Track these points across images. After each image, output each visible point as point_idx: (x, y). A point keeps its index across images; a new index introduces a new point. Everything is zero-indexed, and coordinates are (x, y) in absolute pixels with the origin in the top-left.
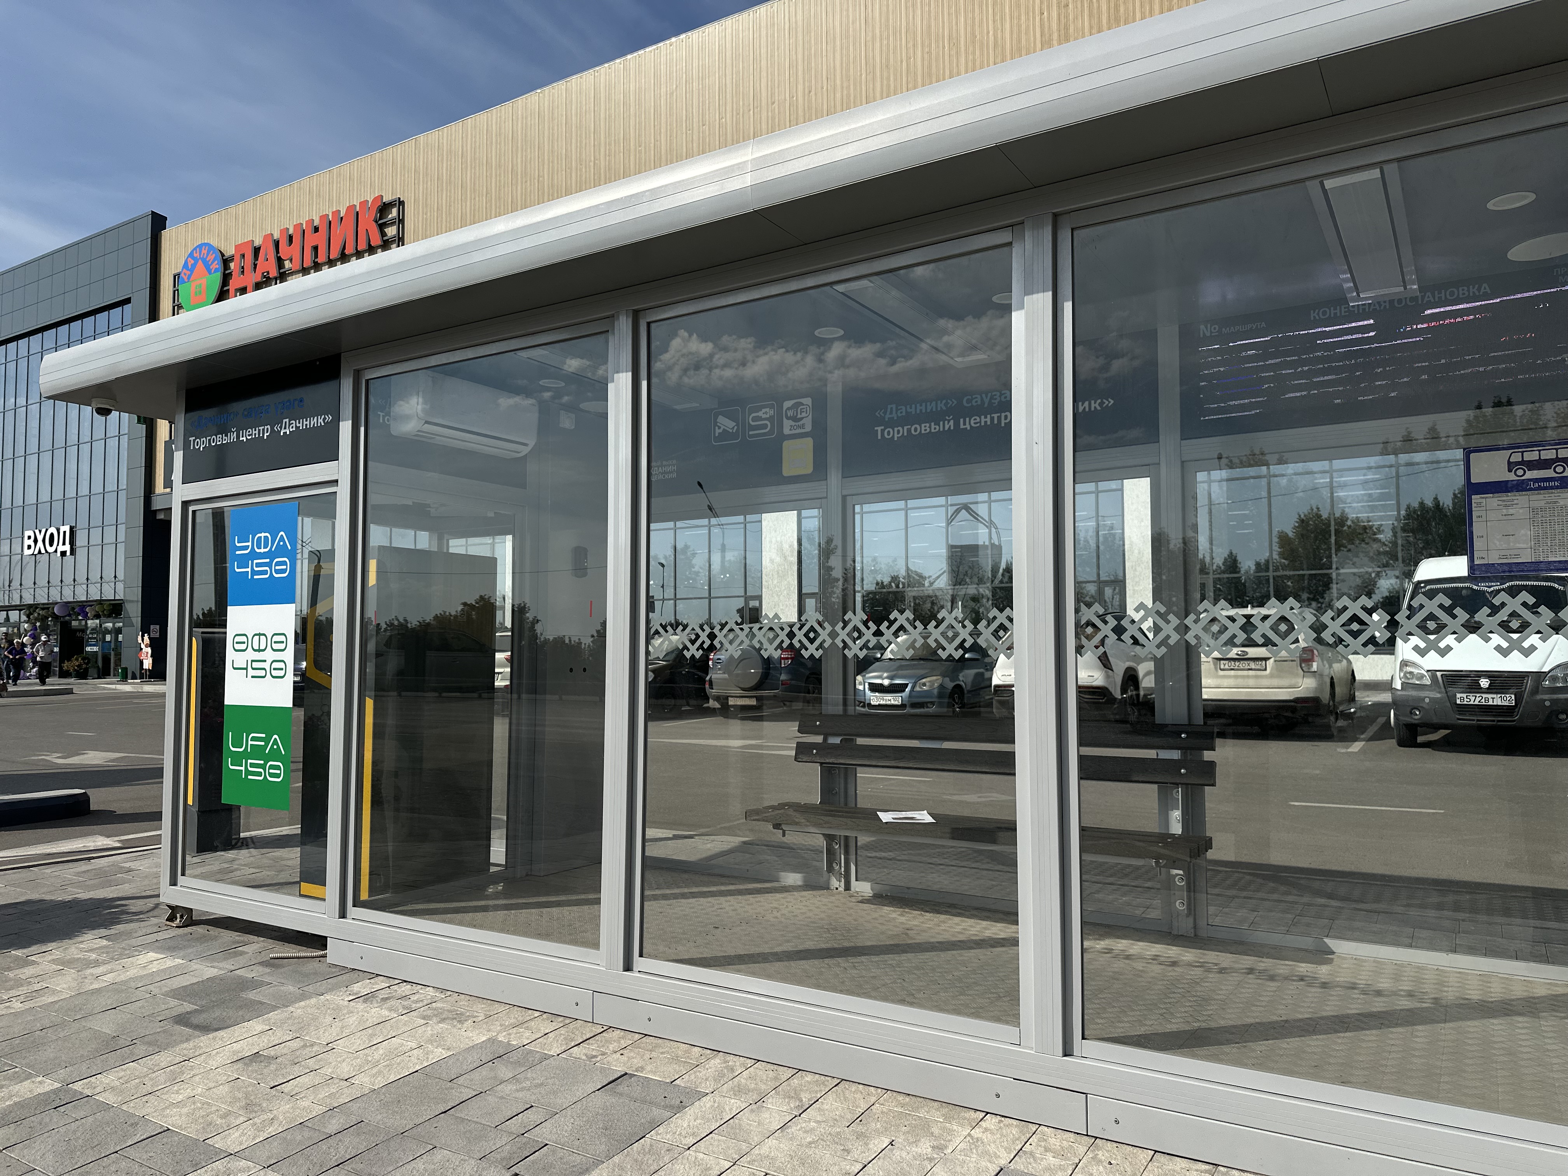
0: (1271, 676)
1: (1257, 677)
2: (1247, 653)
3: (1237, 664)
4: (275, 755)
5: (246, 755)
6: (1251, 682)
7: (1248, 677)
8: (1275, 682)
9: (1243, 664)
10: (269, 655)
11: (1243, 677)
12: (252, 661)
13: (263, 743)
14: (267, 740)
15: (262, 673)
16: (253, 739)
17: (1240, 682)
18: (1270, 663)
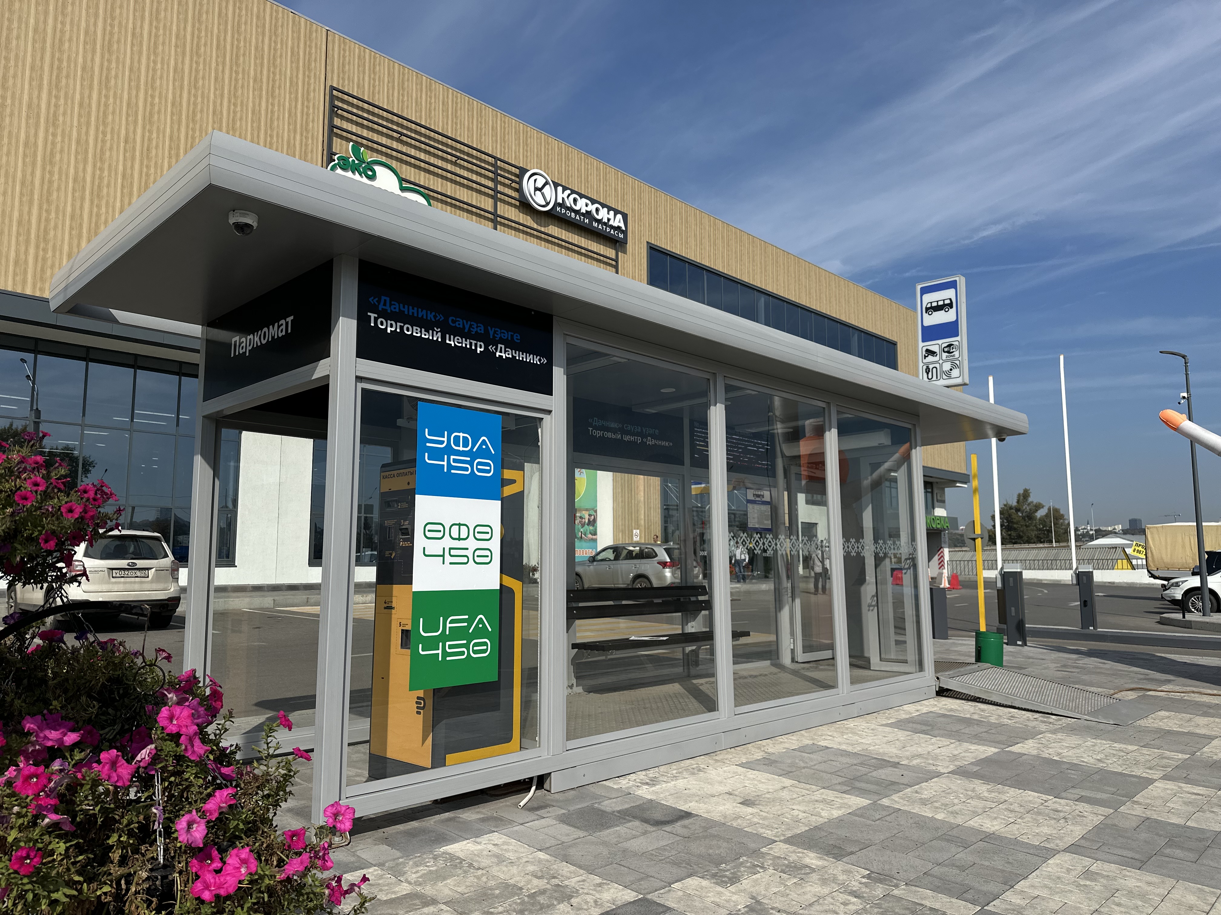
0: (152, 582)
1: (141, 582)
2: (135, 564)
3: (126, 572)
4: (480, 632)
5: (443, 638)
6: (137, 587)
7: (135, 582)
8: (155, 586)
9: (131, 573)
10: (472, 544)
11: (131, 582)
12: (450, 549)
13: (466, 624)
14: (470, 621)
15: (465, 560)
16: (452, 622)
17: (128, 587)
18: (152, 572)
